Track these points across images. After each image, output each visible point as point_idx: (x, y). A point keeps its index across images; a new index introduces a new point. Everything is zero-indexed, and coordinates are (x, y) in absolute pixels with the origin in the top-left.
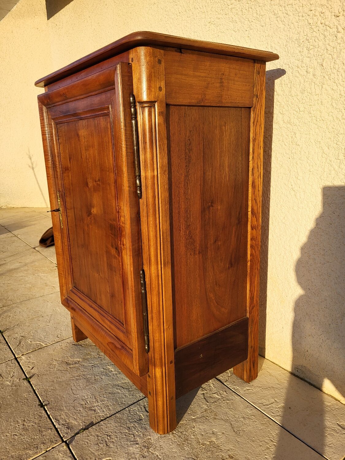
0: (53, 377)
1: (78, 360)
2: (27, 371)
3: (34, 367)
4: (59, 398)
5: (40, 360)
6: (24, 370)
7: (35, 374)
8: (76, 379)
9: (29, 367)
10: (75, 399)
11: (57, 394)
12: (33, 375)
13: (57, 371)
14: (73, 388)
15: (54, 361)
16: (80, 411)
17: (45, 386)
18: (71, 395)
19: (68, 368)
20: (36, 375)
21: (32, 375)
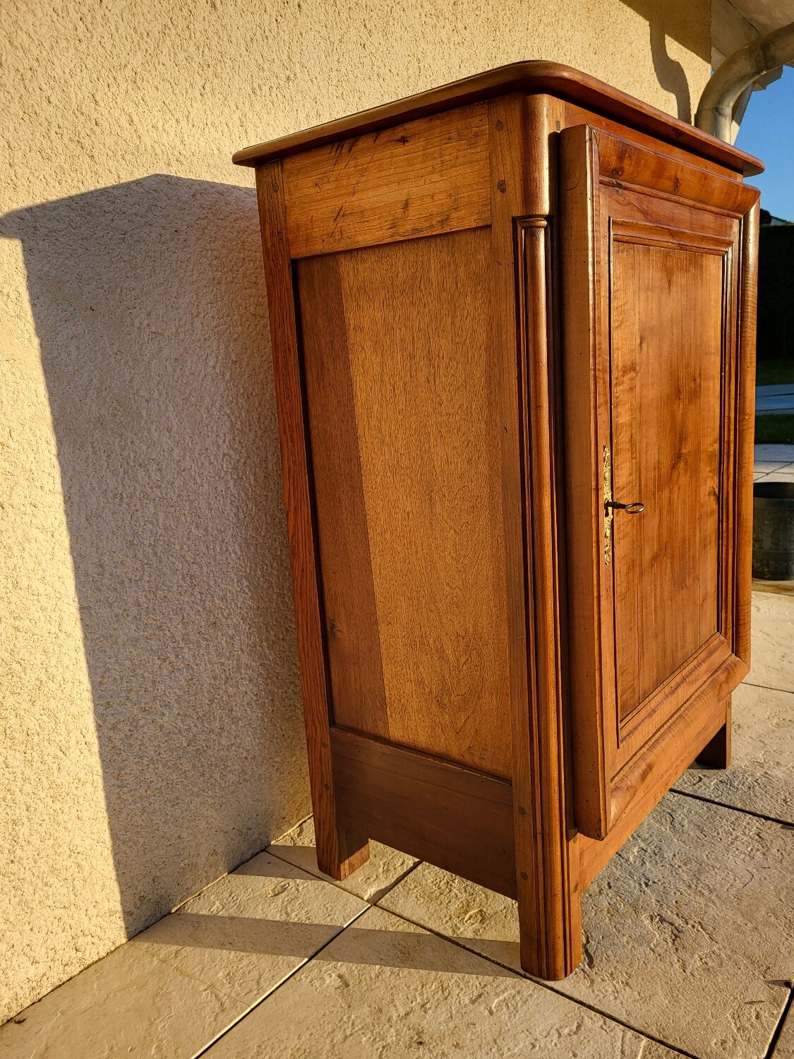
0: (742, 937)
1: (647, 922)
2: (775, 1012)
3: (748, 1003)
4: (785, 893)
5: (714, 1004)
6: (777, 1023)
7: (769, 982)
8: (711, 892)
9: (757, 1017)
10: (760, 869)
11: (779, 902)
12: (774, 982)
13: (719, 939)
14: (741, 885)
15: (688, 971)
16: (778, 850)
17: (782, 936)
18: (760, 879)
19: (689, 926)
20: (769, 978)
21: (776, 988)
